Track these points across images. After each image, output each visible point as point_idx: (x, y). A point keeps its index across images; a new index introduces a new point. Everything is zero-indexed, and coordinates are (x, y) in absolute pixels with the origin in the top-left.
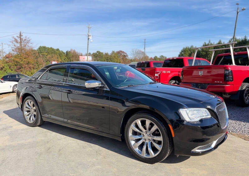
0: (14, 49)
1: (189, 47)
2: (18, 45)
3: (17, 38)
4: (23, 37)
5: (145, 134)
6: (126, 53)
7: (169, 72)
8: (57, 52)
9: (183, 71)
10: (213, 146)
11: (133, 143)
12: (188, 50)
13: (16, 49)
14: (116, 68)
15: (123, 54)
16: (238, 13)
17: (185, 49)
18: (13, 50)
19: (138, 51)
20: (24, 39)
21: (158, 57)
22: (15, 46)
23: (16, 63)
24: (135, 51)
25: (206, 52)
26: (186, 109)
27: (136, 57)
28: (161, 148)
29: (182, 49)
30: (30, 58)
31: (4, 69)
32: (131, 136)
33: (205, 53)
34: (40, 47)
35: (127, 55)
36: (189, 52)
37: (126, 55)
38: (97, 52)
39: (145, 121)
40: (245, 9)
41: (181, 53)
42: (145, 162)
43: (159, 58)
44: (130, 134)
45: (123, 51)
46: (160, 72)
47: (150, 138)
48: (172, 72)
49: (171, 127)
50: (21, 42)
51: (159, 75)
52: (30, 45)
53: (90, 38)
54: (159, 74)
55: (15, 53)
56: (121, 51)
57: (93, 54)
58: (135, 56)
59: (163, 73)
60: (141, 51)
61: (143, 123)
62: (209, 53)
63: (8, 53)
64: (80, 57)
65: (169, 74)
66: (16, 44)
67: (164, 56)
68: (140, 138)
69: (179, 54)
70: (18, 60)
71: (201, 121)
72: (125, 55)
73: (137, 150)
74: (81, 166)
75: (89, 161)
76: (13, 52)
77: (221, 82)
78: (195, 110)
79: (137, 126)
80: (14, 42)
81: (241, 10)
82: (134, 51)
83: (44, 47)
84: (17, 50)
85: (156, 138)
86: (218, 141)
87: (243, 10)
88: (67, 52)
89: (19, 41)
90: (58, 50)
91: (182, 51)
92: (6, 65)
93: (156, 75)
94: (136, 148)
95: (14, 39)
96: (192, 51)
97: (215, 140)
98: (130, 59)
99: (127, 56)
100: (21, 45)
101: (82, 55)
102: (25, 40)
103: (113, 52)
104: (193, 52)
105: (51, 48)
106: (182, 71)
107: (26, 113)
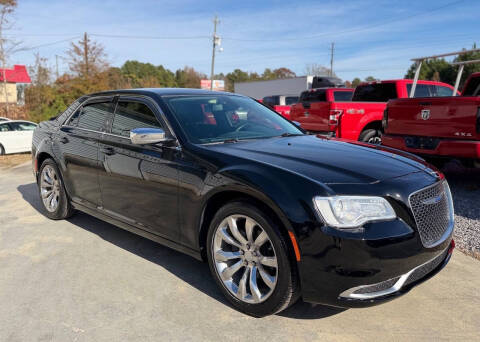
0: (72, 66)
2: (81, 59)
3: (79, 45)
4: (91, 44)
5: (246, 250)
6: (293, 73)
7: (362, 111)
8: (160, 72)
9: (387, 110)
10: (398, 286)
11: (222, 266)
13: (76, 67)
14: (214, 101)
15: (287, 75)
18: (71, 69)
19: (318, 69)
20: (91, 47)
22: (75, 60)
23: (76, 94)
24: (313, 69)
26: (330, 198)
28: (275, 284)
30: (102, 83)
31: (55, 105)
32: (218, 252)
34: (128, 62)
36: (429, 69)
38: (236, 71)
39: (245, 220)
41: (409, 71)
42: (244, 312)
44: (217, 248)
46: (341, 111)
47: (256, 259)
48: (367, 112)
49: (293, 238)
50: (86, 53)
51: (340, 118)
52: (103, 58)
53: (218, 42)
54: (338, 115)
55: (76, 74)
56: (284, 69)
57: (229, 75)
59: (349, 115)
60: (323, 68)
61: (241, 225)
63: (61, 74)
64: (203, 81)
65: (360, 116)
66: (77, 57)
68: (236, 257)
69: (406, 73)
70: (80, 87)
71: (368, 226)
72: (291, 77)
73: (229, 282)
74: (105, 311)
75: (127, 300)
76: (71, 73)
77: (469, 135)
78: (355, 200)
79: (229, 232)
80: (73, 54)
82: (311, 69)
83: (135, 63)
84: (79, 69)
85: (266, 261)
86: (410, 276)
88: (178, 72)
89: (83, 50)
90: (161, 68)
91: (413, 69)
92: (58, 96)
93: (331, 118)
94: (227, 279)
95: (73, 48)
96: (434, 68)
97: (405, 272)
100: (87, 58)
101: (205, 78)
102: (94, 48)
103: (268, 71)
104: (436, 70)
105: (148, 64)
106: (385, 108)
107: (45, 192)
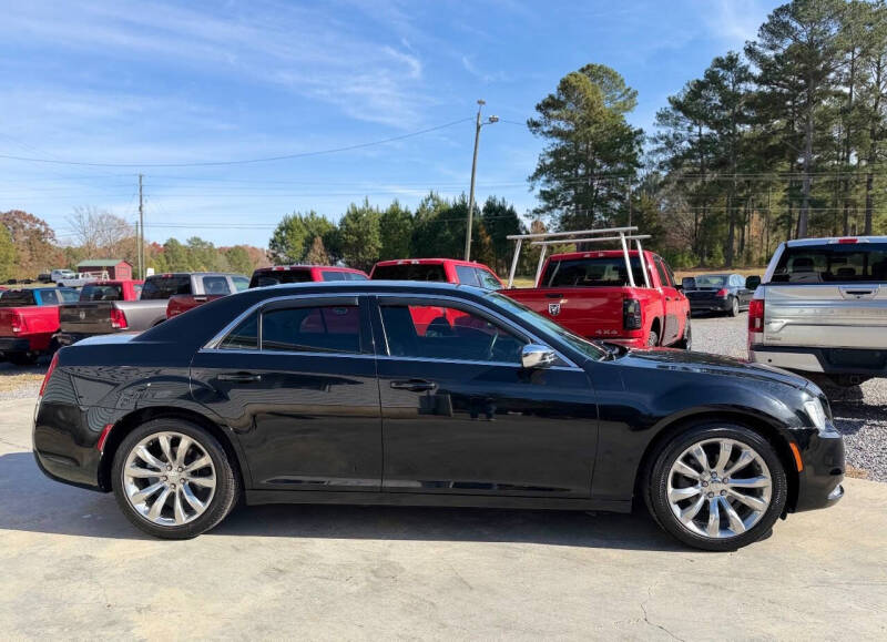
1: (304, 216)
6: (43, 223)
12: (301, 226)
15: (27, 226)
16: (478, 128)
17: (291, 221)
19: (101, 218)
21: (183, 242)
24: (90, 218)
25: (359, 235)
27: (94, 238)
29: (282, 219)
33: (356, 239)
35: (47, 229)
36: (306, 233)
37: (43, 230)
40: (497, 120)
41: (277, 234)
43: (185, 247)
45: (28, 213)
58: (90, 235)
62: (368, 240)
67: (203, 240)
69: (272, 236)
72: (38, 232)
81: (487, 121)
82: (86, 218)
87: (493, 120)
91: (282, 229)
96: (313, 230)
98: (65, 246)
99: (49, 233)
104: (316, 233)
